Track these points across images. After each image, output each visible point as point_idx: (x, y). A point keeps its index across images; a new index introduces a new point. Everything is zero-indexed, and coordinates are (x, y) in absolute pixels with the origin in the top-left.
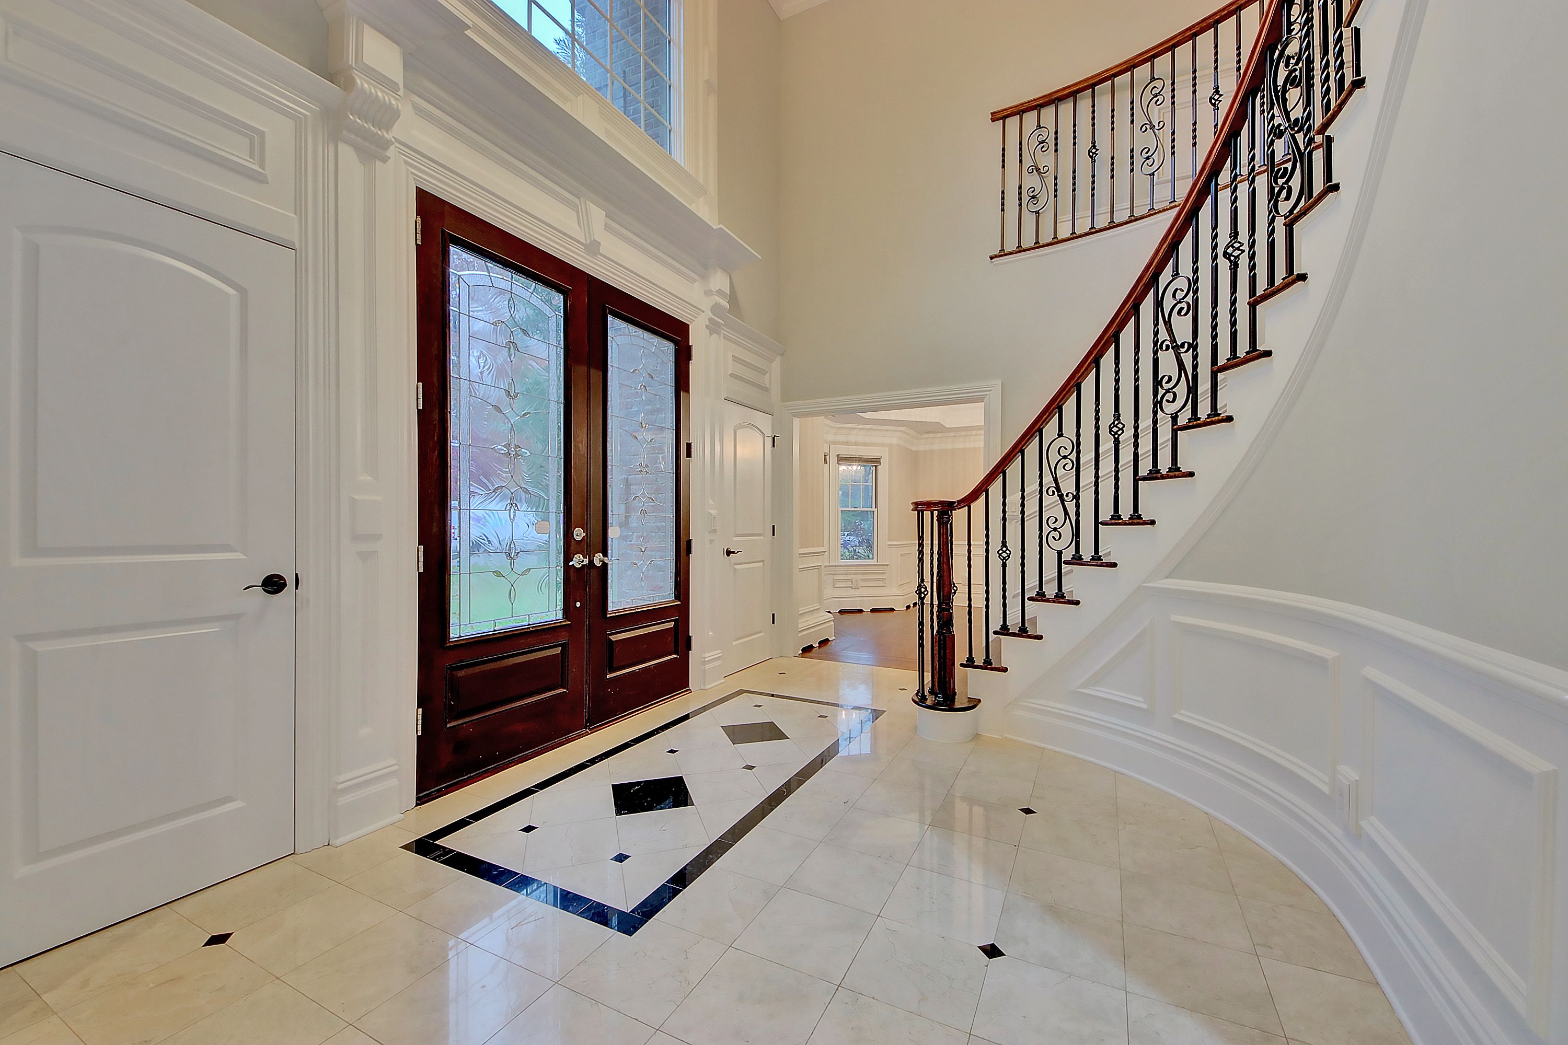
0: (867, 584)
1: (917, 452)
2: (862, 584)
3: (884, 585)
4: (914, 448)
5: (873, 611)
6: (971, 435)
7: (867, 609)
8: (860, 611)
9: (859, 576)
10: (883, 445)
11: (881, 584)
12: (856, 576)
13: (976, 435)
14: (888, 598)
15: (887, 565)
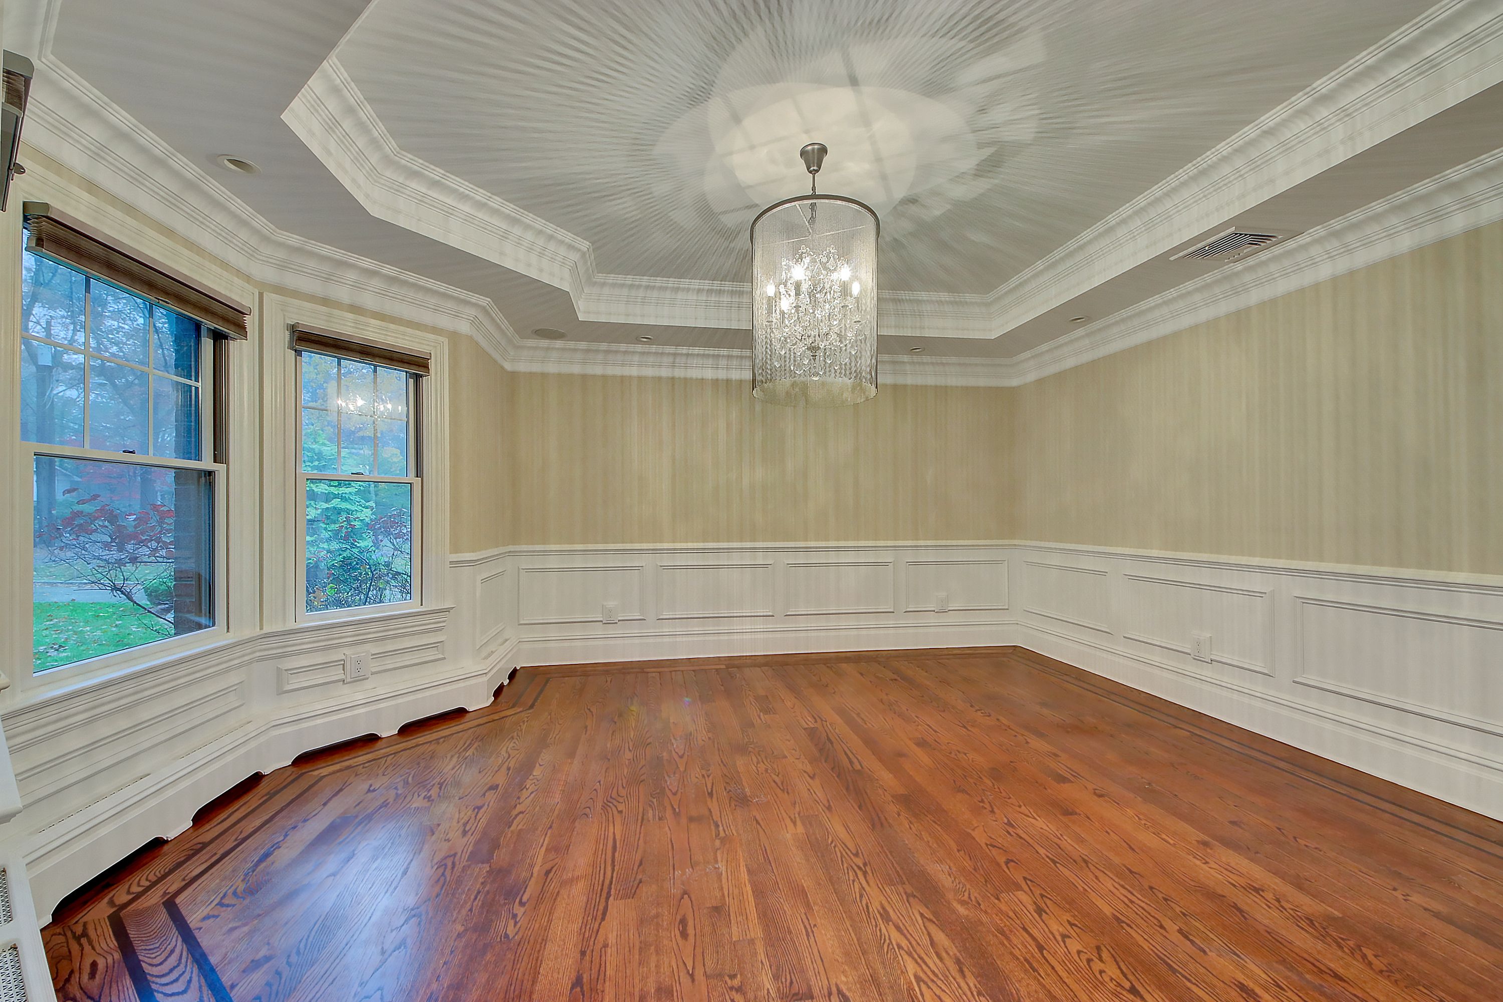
0: (390, 663)
1: (514, 375)
2: (374, 666)
3: (441, 656)
4: (508, 366)
5: (408, 730)
6: (616, 352)
7: (388, 731)
8: (371, 739)
9: (367, 647)
10: (435, 330)
11: (431, 655)
12: (359, 648)
13: (625, 352)
14: (448, 688)
15: (448, 610)
